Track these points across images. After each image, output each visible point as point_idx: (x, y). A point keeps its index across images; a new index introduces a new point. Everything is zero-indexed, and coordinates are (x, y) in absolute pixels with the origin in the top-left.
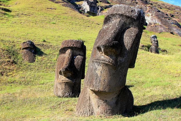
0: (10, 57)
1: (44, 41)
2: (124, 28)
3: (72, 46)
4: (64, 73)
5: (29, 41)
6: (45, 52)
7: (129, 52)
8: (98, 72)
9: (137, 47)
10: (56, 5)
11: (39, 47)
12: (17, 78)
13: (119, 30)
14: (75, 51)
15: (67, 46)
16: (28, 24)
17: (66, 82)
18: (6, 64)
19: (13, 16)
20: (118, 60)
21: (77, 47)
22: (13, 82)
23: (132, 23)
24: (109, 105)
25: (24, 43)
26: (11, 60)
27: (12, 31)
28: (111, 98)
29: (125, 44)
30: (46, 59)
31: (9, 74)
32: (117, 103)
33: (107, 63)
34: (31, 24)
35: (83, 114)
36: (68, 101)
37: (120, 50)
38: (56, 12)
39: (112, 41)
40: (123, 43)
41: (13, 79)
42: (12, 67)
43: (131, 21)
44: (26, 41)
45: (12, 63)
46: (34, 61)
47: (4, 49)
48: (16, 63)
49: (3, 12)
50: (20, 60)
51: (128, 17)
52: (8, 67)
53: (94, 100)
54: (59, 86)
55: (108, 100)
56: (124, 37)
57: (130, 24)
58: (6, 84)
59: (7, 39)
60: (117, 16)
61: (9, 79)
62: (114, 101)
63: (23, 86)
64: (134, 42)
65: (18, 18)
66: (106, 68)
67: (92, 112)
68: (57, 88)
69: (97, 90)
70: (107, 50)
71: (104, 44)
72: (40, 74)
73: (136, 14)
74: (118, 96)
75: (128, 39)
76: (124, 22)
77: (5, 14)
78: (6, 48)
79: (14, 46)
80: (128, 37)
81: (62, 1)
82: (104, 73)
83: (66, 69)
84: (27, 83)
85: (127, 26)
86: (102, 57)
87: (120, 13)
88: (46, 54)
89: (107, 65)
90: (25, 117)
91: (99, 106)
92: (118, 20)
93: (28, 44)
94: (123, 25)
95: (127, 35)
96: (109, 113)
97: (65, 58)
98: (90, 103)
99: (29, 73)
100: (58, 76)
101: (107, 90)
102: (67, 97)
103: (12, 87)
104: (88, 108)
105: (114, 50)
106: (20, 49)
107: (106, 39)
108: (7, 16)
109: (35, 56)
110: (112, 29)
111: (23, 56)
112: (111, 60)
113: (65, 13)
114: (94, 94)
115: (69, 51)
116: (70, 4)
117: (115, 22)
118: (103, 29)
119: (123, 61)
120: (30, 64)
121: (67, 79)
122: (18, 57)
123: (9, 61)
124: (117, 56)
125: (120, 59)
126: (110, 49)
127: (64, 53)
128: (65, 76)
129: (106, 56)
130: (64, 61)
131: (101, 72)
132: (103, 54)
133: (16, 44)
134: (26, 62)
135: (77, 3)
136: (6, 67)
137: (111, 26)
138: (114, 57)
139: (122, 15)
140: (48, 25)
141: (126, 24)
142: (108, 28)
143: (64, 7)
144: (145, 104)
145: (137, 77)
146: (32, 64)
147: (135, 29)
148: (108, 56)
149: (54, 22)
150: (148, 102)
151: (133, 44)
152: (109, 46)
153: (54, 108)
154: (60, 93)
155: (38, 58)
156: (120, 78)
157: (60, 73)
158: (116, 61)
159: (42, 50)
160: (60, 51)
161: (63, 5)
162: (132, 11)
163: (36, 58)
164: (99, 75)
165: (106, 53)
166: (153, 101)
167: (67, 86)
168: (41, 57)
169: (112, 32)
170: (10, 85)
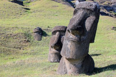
0: (26, 38)
1: (49, 27)
2: (86, 17)
3: (59, 29)
4: (54, 47)
5: (38, 28)
6: (48, 34)
7: (89, 33)
8: (69, 46)
9: (95, 29)
10: (58, 4)
11: (45, 31)
12: (29, 51)
13: (82, 19)
14: (61, 33)
15: (56, 30)
16: (40, 17)
17: (56, 53)
18: (23, 42)
19: (31, 12)
20: (82, 38)
21: (63, 30)
22: (26, 54)
23: (91, 13)
24: (77, 67)
25: (35, 29)
26: (27, 40)
27: (29, 22)
28: (78, 63)
29: (86, 28)
30: (49, 38)
31: (24, 48)
32: (82, 66)
33: (74, 40)
34: (42, 17)
35: (61, 73)
36: (55, 65)
37: (82, 31)
38: (58, 8)
39: (77, 25)
40: (85, 27)
41: (26, 51)
42: (26, 44)
43: (90, 12)
44: (36, 28)
45: (27, 41)
46: (41, 40)
47: (22, 33)
48: (29, 42)
49: (25, 10)
50: (32, 40)
51: (88, 10)
52: (24, 44)
53: (67, 64)
54: (51, 56)
55: (76, 64)
56: (86, 23)
57: (89, 14)
58: (22, 54)
59: (25, 27)
60: (81, 9)
61: (24, 51)
62: (80, 65)
63: (32, 55)
64: (92, 26)
65: (34, 14)
66: (74, 44)
67: (66, 72)
68: (50, 56)
69: (68, 58)
70: (74, 32)
71: (71, 28)
72: (44, 48)
73: (94, 7)
74: (83, 61)
75: (88, 24)
76: (86, 13)
77: (26, 11)
78: (24, 32)
79: (29, 31)
80: (88, 23)
81: (62, 1)
82: (72, 47)
83: (55, 45)
84: (35, 54)
85: (88, 15)
86: (71, 36)
87: (83, 7)
88: (49, 35)
89: (74, 41)
90: (25, 75)
91: (70, 68)
92: (82, 11)
93: (37, 29)
94: (85, 15)
95: (87, 21)
96: (77, 73)
97: (55, 38)
98: (65, 66)
99: (37, 47)
100: (51, 49)
101: (74, 58)
102: (56, 62)
103: (25, 56)
104: (64, 69)
105: (78, 31)
106: (33, 32)
107: (73, 25)
108: (27, 13)
109: (42, 37)
110: (78, 18)
111: (34, 37)
112: (77, 38)
113: (64, 9)
114: (67, 60)
115: (58, 33)
116: (67, 2)
117: (80, 13)
118: (72, 18)
119: (85, 39)
120: (38, 42)
121: (56, 51)
122: (31, 38)
123: (25, 40)
124: (81, 36)
125: (83, 37)
126: (76, 31)
127: (55, 34)
128: (55, 49)
129: (73, 36)
130: (54, 39)
131: (70, 46)
132: (72, 35)
133: (30, 30)
134: (36, 41)
135: (72, 2)
136: (23, 44)
137: (78, 16)
138: (79, 36)
139: (84, 8)
140: (53, 17)
141: (87, 14)
142: (75, 18)
143: (64, 5)
144: (104, 67)
145: (106, 48)
146: (40, 41)
147: (93, 17)
148: (74, 35)
149: (57, 14)
150: (106, 65)
151: (91, 27)
152: (74, 29)
153: (45, 69)
154: (52, 60)
155: (44, 38)
156: (83, 50)
157: (52, 47)
158: (80, 39)
159: (47, 33)
160: (52, 33)
161: (63, 4)
162: (91, 5)
163: (42, 38)
164: (69, 48)
165: (73, 34)
166: (110, 65)
167: (56, 56)
168: (45, 37)
169: (78, 20)
170: (24, 55)
